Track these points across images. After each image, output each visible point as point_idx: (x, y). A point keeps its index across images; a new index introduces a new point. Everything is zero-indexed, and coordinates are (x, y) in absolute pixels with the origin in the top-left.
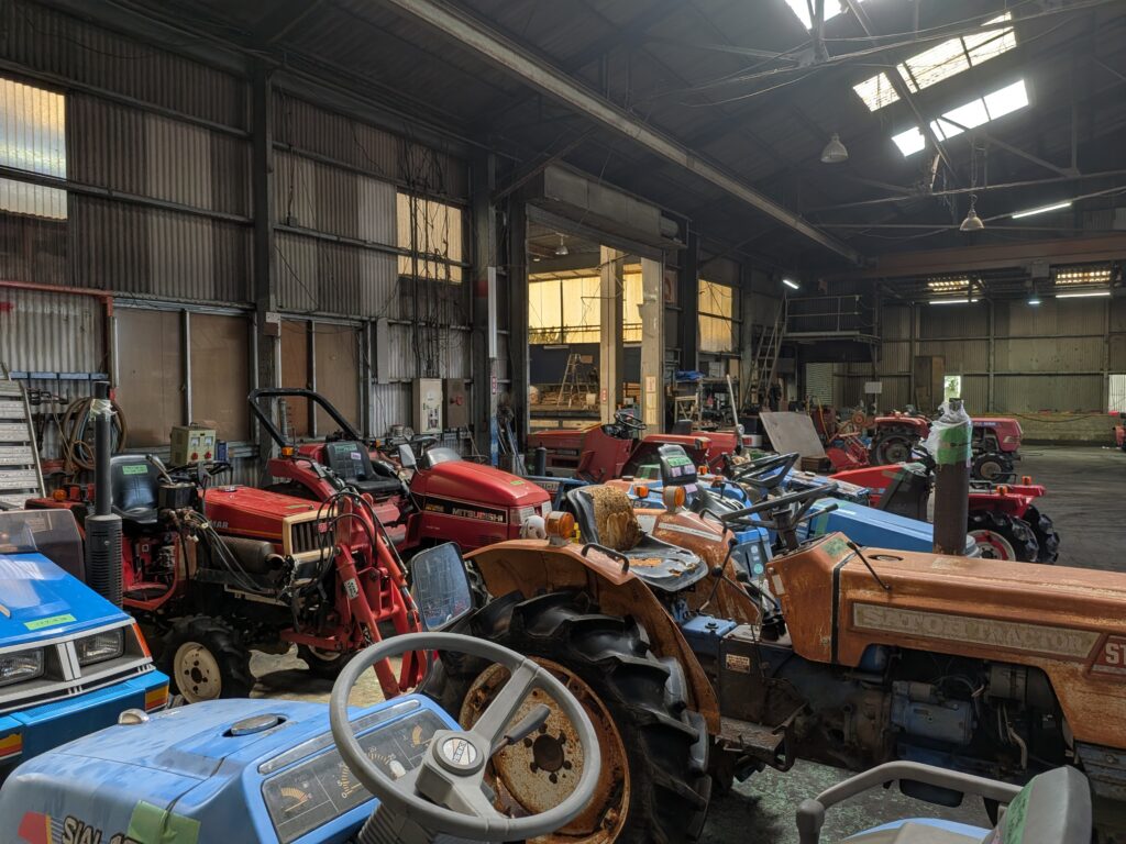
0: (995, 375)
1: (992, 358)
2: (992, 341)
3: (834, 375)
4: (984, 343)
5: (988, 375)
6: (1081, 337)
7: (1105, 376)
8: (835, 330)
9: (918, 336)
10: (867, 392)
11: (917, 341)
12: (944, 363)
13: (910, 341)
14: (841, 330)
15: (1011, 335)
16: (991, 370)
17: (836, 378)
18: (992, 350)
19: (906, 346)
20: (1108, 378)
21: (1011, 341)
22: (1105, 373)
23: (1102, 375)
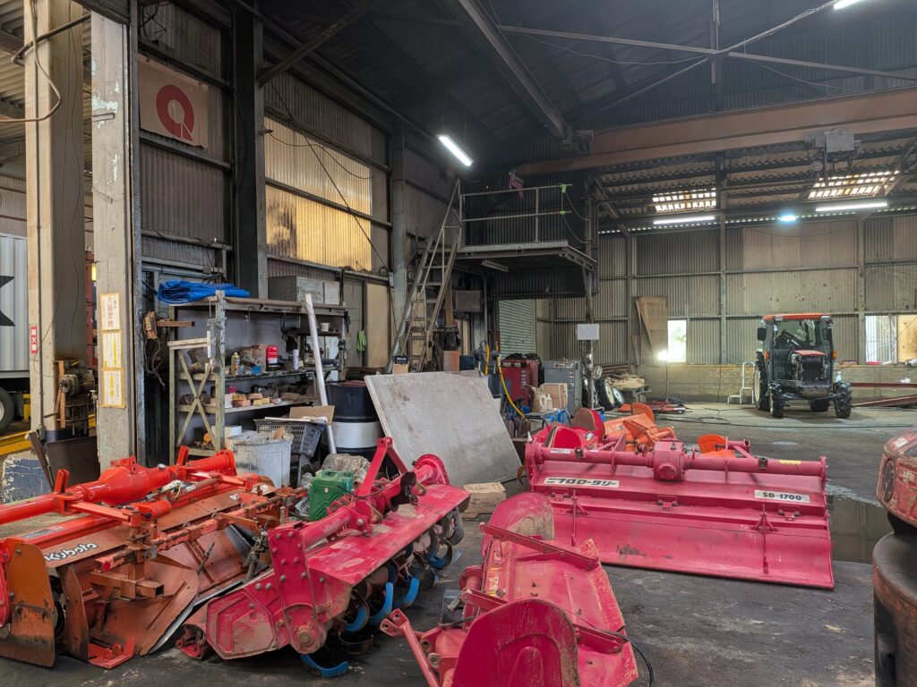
0: (727, 318)
1: (723, 298)
2: (723, 277)
3: (539, 320)
4: (713, 279)
5: (719, 319)
6: (831, 269)
7: (861, 317)
8: (531, 240)
9: (634, 271)
10: (579, 338)
11: (634, 278)
12: (667, 305)
13: (626, 279)
14: (542, 239)
15: (745, 268)
16: (723, 312)
17: (541, 325)
18: (723, 288)
19: (621, 284)
20: (864, 320)
21: (745, 275)
22: (861, 314)
23: (857, 315)
